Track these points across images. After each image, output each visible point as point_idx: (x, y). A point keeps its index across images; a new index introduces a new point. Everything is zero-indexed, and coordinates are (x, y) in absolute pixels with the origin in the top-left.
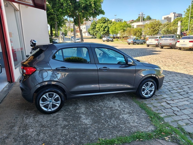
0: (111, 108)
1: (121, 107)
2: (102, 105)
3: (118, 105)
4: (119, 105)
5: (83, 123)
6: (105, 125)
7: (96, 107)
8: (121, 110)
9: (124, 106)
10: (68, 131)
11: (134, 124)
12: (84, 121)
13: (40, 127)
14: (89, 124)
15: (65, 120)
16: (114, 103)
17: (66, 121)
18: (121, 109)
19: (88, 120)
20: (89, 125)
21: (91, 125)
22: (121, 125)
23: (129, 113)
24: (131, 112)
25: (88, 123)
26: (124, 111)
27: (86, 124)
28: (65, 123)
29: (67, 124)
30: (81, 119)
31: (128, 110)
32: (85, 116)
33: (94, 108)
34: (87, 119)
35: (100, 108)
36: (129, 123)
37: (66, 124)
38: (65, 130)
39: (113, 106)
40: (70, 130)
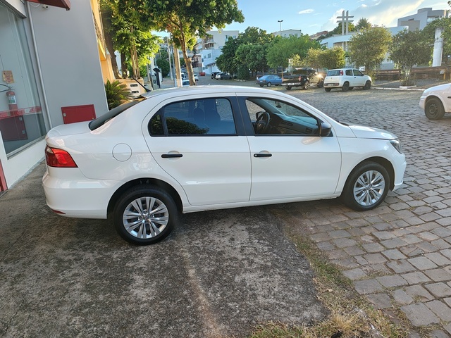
0: (220, 253)
1: (246, 252)
2: (199, 245)
3: (239, 246)
4: (244, 245)
5: (132, 299)
6: (189, 303)
7: (182, 251)
8: (243, 259)
9: (256, 250)
10: (85, 320)
11: (268, 300)
12: (137, 291)
13: (18, 308)
14: (145, 302)
15: (88, 288)
16: (233, 239)
17: (90, 292)
18: (244, 257)
19: (147, 290)
20: (145, 304)
21: (152, 303)
22: (230, 304)
23: (264, 268)
24: (270, 264)
25: (144, 299)
26: (252, 262)
27: (139, 300)
28: (87, 297)
29: (89, 300)
30: (130, 287)
31: (262, 259)
32: (142, 279)
33: (175, 255)
34: (145, 286)
35: (189, 256)
36: (254, 296)
37: (87, 301)
38: (78, 317)
39: (227, 248)
40: (90, 318)
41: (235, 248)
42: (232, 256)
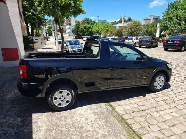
2: (70, 123)
3: (90, 123)
4: (93, 122)
8: (93, 131)
16: (87, 119)
33: (58, 129)
41: (88, 124)
42: (88, 129)
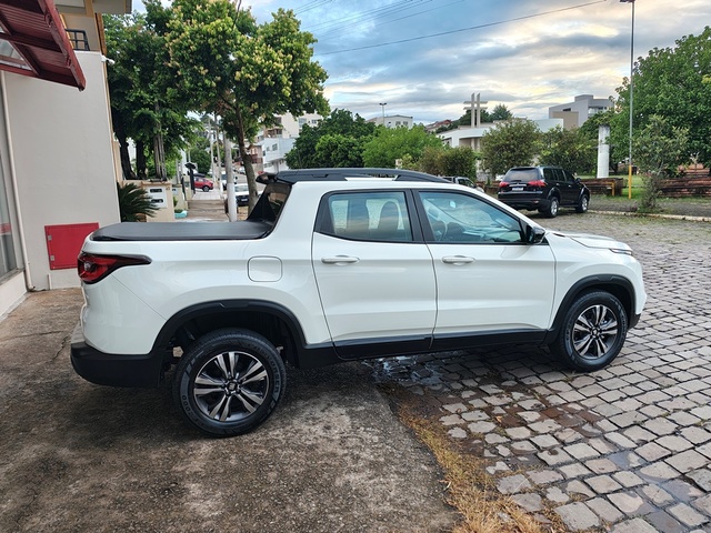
0: (312, 448)
1: (349, 444)
2: (280, 438)
3: (338, 437)
4: (345, 435)
5: (189, 515)
8: (346, 455)
9: (362, 441)
11: (382, 508)
12: (193, 506)
14: (208, 519)
15: (119, 504)
16: (328, 428)
17: (122, 509)
18: (346, 452)
19: (208, 502)
20: (209, 522)
21: (219, 520)
22: (330, 516)
23: (373, 465)
25: (206, 516)
26: (358, 457)
27: (199, 517)
28: (118, 517)
29: (122, 521)
30: (183, 500)
31: (372, 454)
32: (200, 488)
33: (245, 453)
34: (205, 497)
36: (363, 504)
39: (320, 441)
41: (332, 440)
42: (329, 450)
